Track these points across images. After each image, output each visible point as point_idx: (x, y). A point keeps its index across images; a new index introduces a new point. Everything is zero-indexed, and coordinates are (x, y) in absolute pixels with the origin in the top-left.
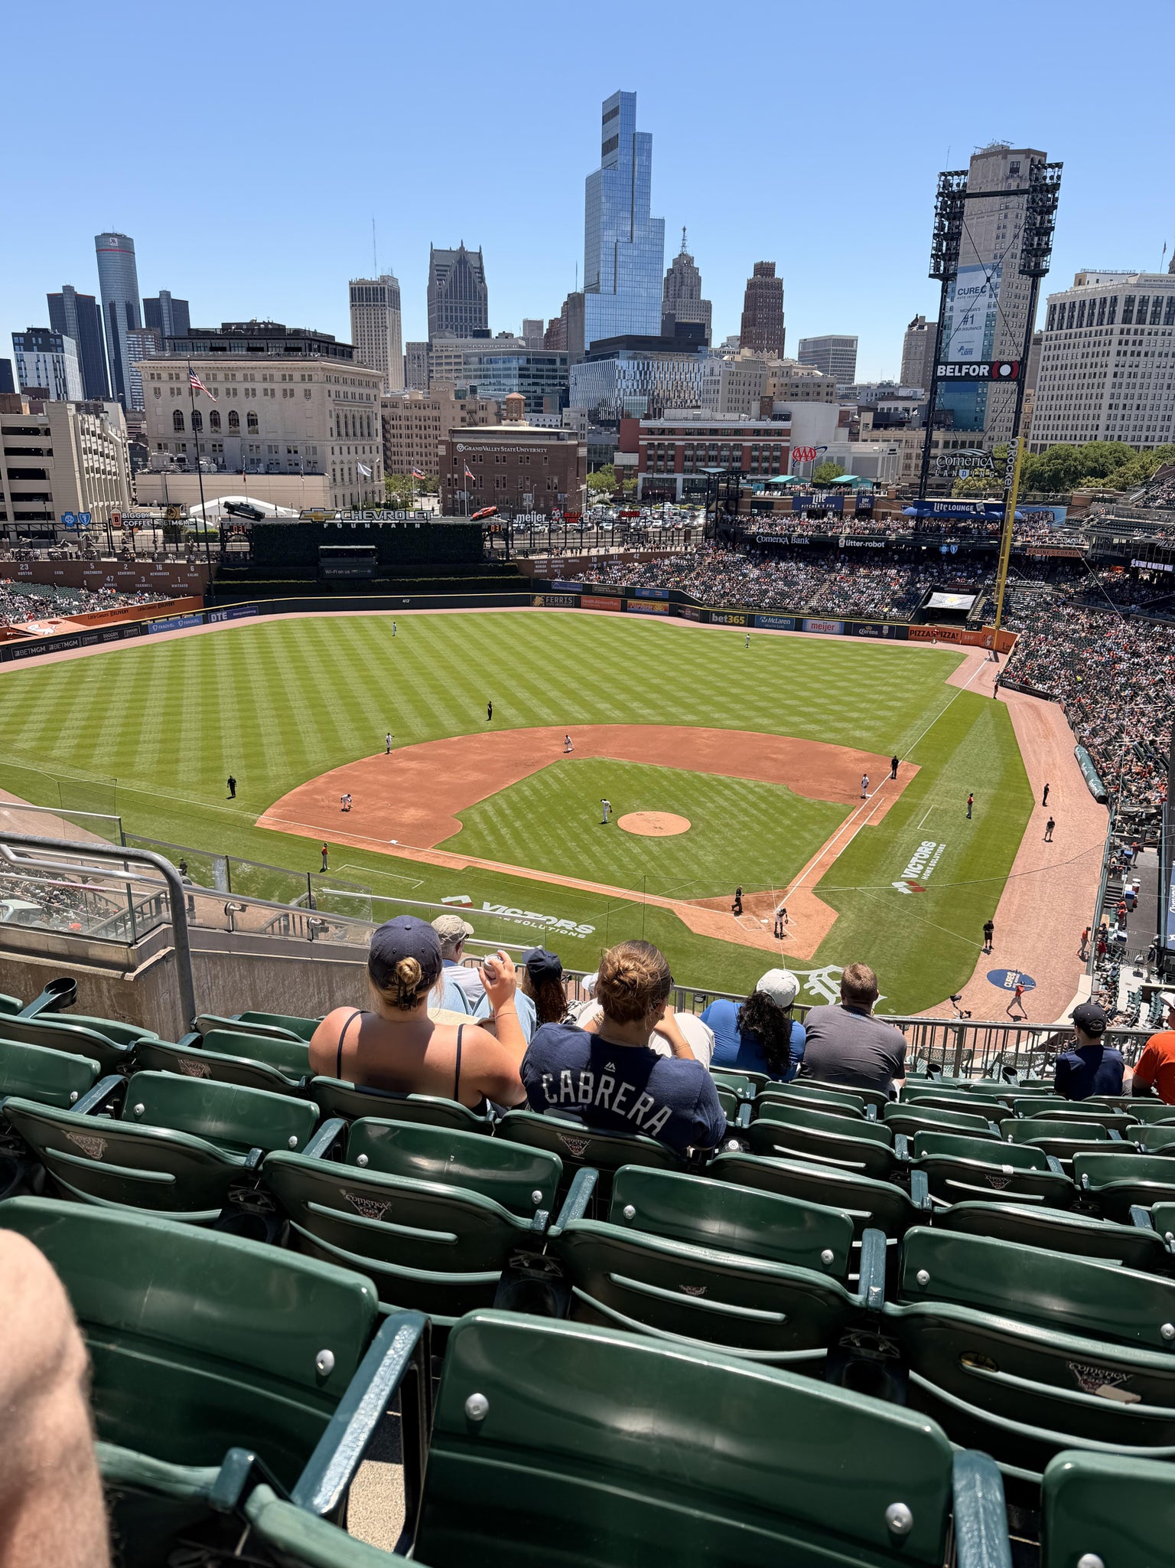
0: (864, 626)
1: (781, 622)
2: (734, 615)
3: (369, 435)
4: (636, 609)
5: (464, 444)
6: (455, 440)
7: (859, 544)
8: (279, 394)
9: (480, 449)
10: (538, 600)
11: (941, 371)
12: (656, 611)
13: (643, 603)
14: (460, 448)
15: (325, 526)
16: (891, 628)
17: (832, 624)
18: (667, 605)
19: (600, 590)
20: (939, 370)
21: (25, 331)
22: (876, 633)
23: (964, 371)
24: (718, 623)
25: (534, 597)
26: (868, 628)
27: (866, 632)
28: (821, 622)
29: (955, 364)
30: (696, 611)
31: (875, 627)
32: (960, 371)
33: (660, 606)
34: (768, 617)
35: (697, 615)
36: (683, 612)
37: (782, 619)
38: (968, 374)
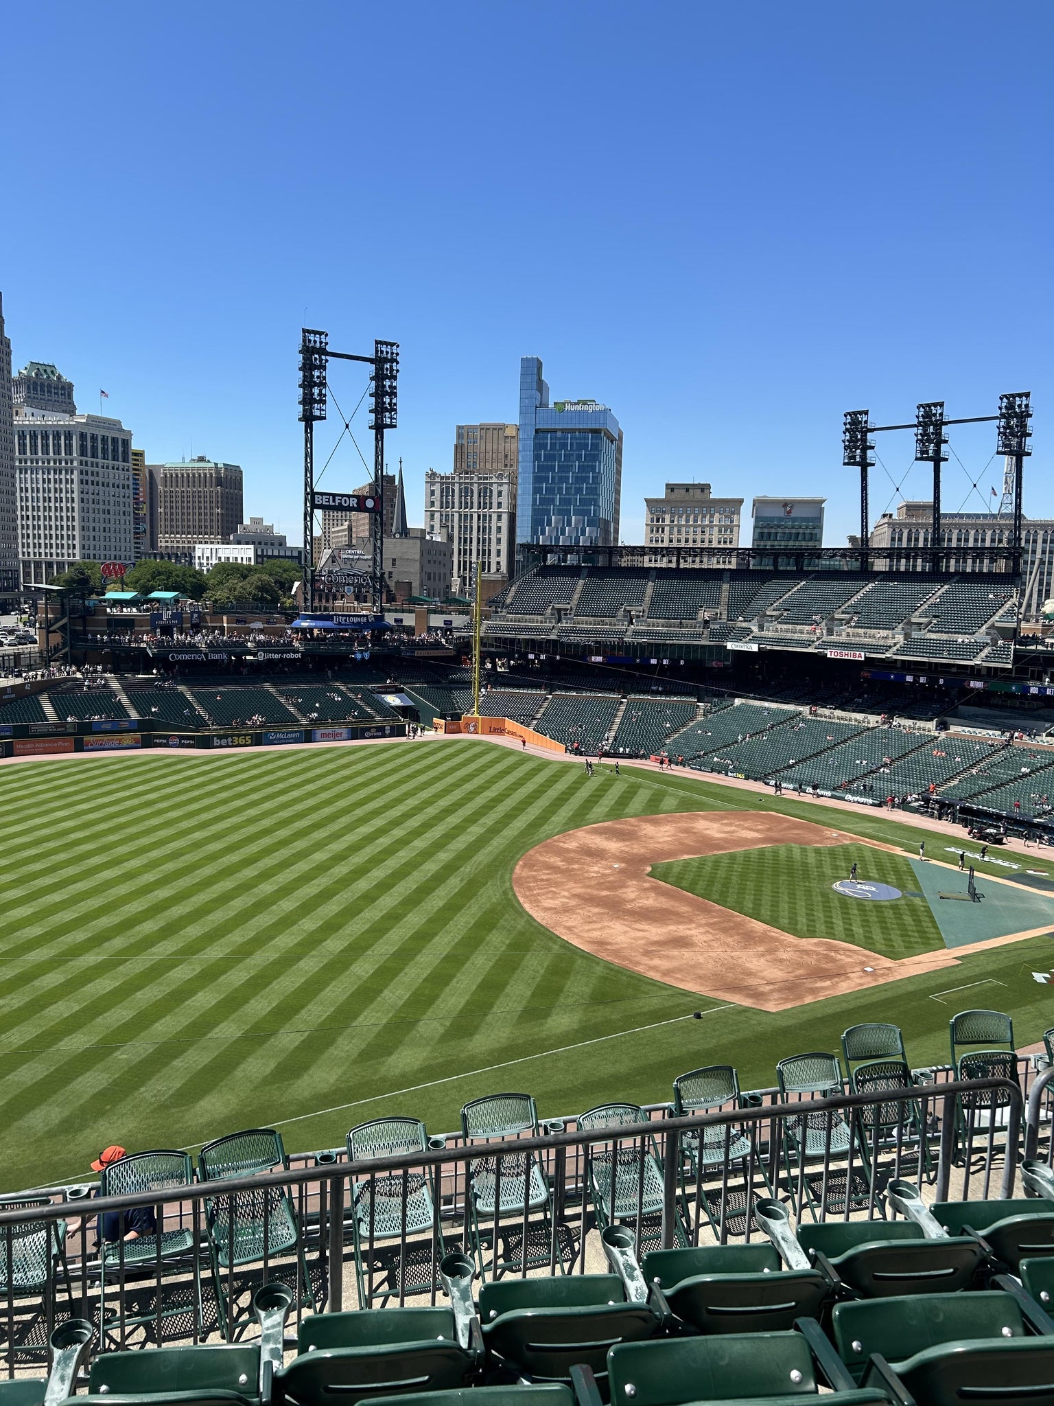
0: (368, 729)
1: (290, 736)
2: (239, 736)
7: (277, 656)
11: (318, 500)
16: (392, 728)
17: (339, 731)
19: (41, 730)
20: (316, 499)
22: (380, 734)
23: (337, 502)
24: (221, 747)
26: (372, 730)
27: (372, 735)
28: (330, 731)
29: (330, 494)
31: (378, 729)
32: (334, 501)
34: (276, 734)
35: (192, 742)
36: (164, 741)
37: (291, 732)
38: (340, 504)
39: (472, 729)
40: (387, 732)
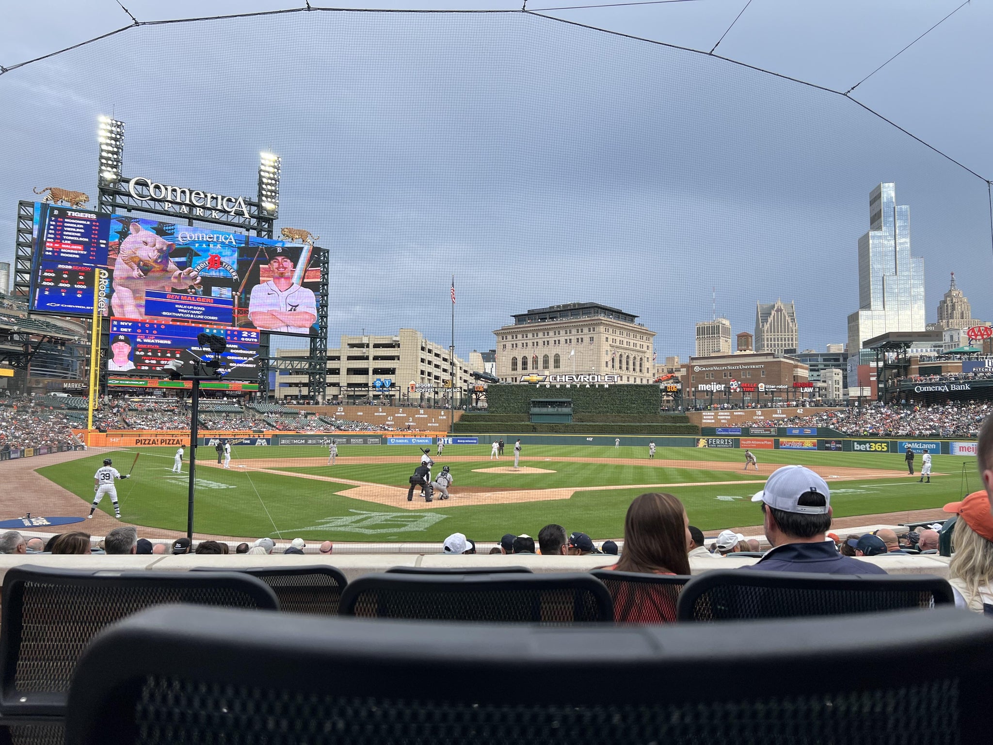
3: (641, 371)
4: (788, 446)
5: (700, 366)
6: (693, 364)
8: (574, 341)
9: (712, 369)
10: (702, 443)
12: (805, 446)
13: (794, 440)
14: (697, 369)
15: (538, 386)
18: (815, 440)
19: (757, 432)
21: (488, 351)
25: (698, 440)
30: (839, 442)
33: (808, 443)
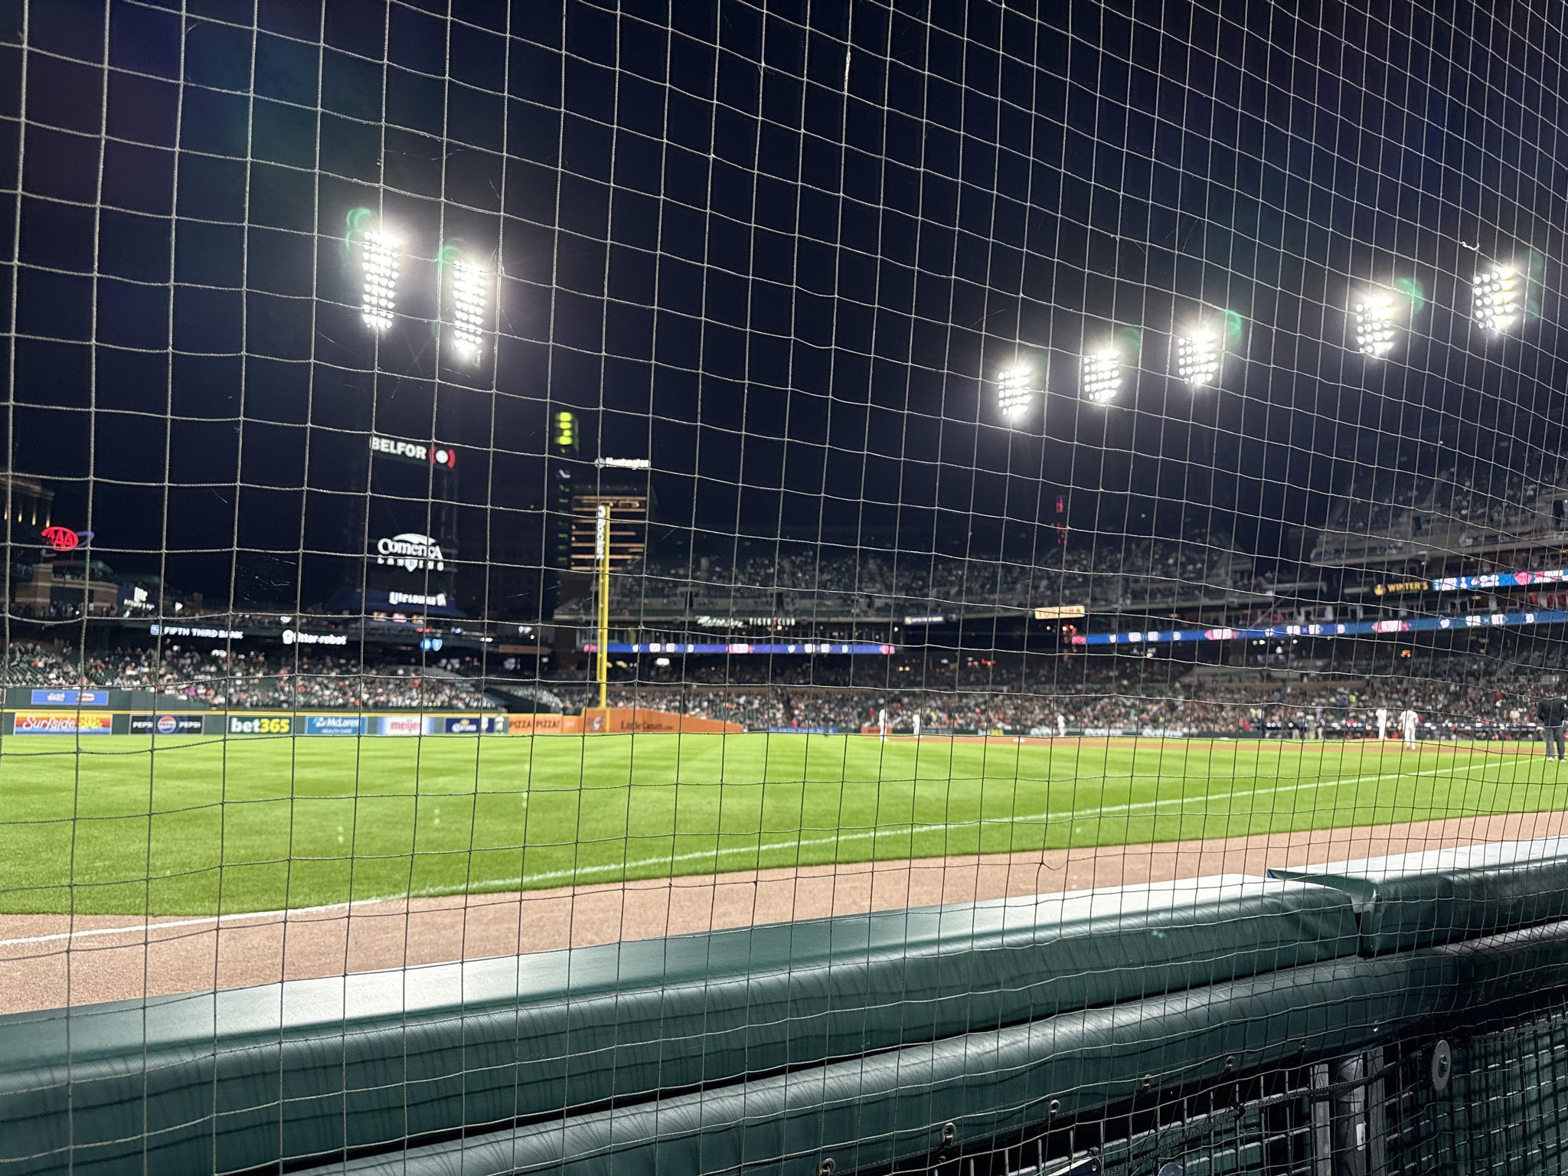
0: (458, 721)
1: (346, 723)
12: (82, 727)
22: (473, 728)
23: (399, 449)
27: (462, 728)
31: (472, 721)
32: (395, 448)
33: (90, 720)
34: (326, 719)
35: (197, 725)
36: (150, 725)
37: (347, 719)
38: (403, 453)
39: (597, 726)
40: (484, 725)
